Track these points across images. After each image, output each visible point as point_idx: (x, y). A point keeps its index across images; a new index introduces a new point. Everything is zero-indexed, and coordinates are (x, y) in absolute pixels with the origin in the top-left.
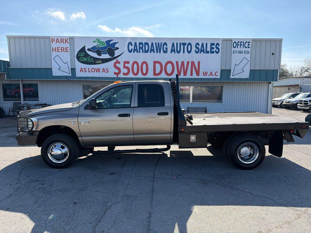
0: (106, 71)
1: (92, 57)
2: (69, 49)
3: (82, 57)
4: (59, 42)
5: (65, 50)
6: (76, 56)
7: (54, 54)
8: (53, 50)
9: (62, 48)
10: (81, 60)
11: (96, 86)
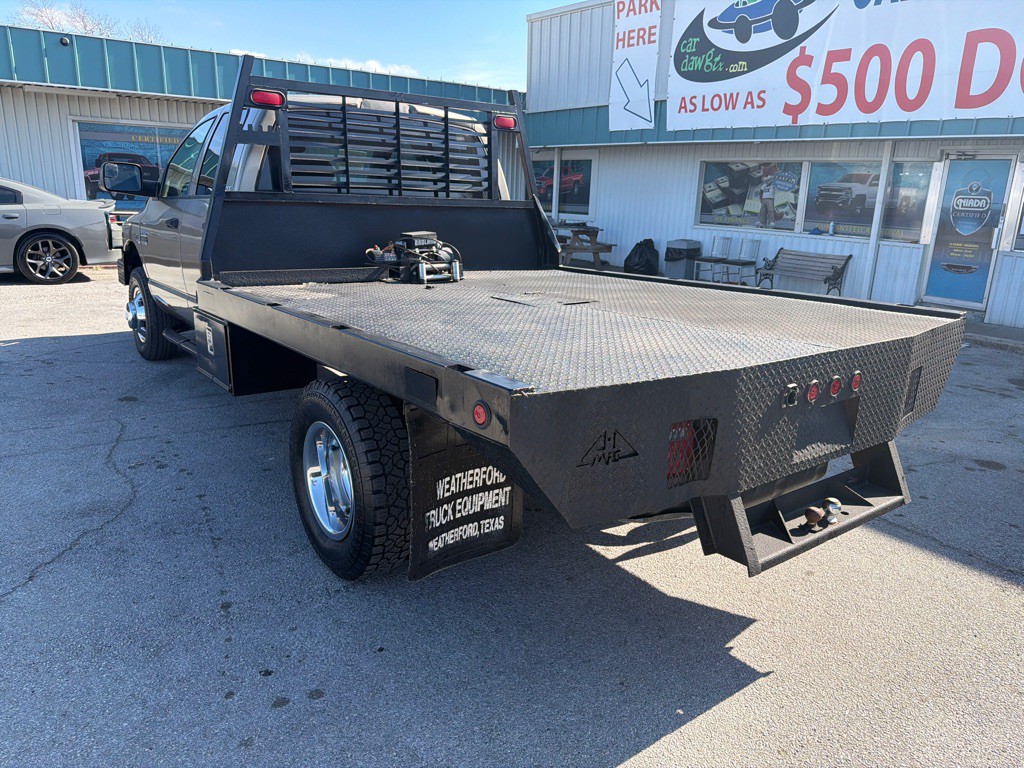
0: (757, 102)
1: (719, 51)
2: (656, 31)
3: (691, 54)
4: (634, 10)
5: (646, 37)
6: (673, 54)
7: (619, 54)
8: (618, 40)
9: (639, 30)
10: (686, 69)
11: (744, 167)
